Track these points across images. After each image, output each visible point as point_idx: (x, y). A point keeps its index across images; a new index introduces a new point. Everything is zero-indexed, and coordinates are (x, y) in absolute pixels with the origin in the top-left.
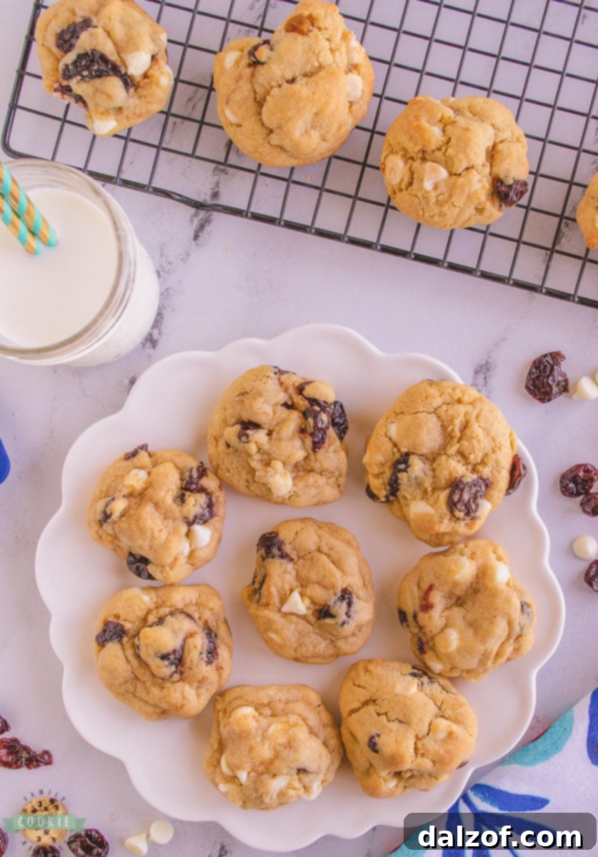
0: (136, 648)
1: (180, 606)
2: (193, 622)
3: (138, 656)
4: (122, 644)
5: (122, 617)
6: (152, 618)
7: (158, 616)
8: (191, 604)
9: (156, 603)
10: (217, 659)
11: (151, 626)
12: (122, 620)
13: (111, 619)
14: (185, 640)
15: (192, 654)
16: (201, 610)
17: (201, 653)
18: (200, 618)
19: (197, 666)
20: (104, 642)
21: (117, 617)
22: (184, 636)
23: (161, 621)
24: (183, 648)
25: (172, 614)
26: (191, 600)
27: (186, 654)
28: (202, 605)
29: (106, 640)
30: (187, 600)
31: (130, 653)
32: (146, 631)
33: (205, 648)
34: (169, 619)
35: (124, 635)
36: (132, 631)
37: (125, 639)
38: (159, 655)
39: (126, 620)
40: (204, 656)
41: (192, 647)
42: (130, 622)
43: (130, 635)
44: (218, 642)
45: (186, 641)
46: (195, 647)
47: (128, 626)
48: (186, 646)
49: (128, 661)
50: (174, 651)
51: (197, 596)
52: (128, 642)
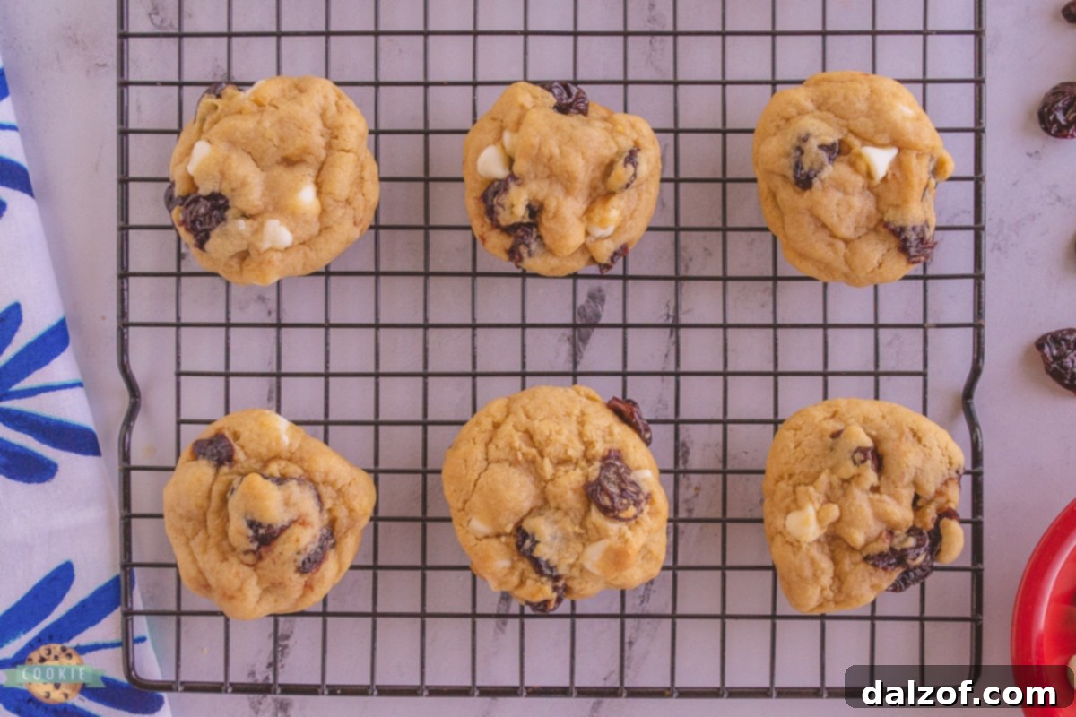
0: (229, 489)
1: (318, 477)
2: (318, 509)
3: (224, 501)
4: (217, 472)
5: (241, 441)
6: (274, 469)
7: (283, 472)
8: (333, 485)
9: (292, 454)
10: (315, 573)
11: (266, 478)
12: (239, 445)
13: (227, 434)
14: (293, 522)
15: (287, 546)
16: (338, 502)
17: (299, 553)
18: (330, 510)
19: (284, 563)
20: (200, 453)
21: (236, 436)
22: (295, 518)
23: (281, 480)
24: (283, 529)
25: (300, 481)
26: (336, 481)
27: (280, 540)
28: (343, 497)
29: (204, 455)
30: (331, 478)
31: (217, 488)
32: (256, 479)
33: (309, 550)
34: (293, 485)
35: (227, 463)
36: (239, 465)
37: (225, 469)
38: (249, 517)
39: (243, 447)
40: (301, 558)
41: (294, 538)
42: (246, 454)
43: (235, 468)
44: (331, 554)
45: (293, 526)
46: (298, 540)
47: (240, 455)
48: (288, 531)
49: (209, 497)
50: (270, 526)
51: (348, 481)
52: (226, 474)
